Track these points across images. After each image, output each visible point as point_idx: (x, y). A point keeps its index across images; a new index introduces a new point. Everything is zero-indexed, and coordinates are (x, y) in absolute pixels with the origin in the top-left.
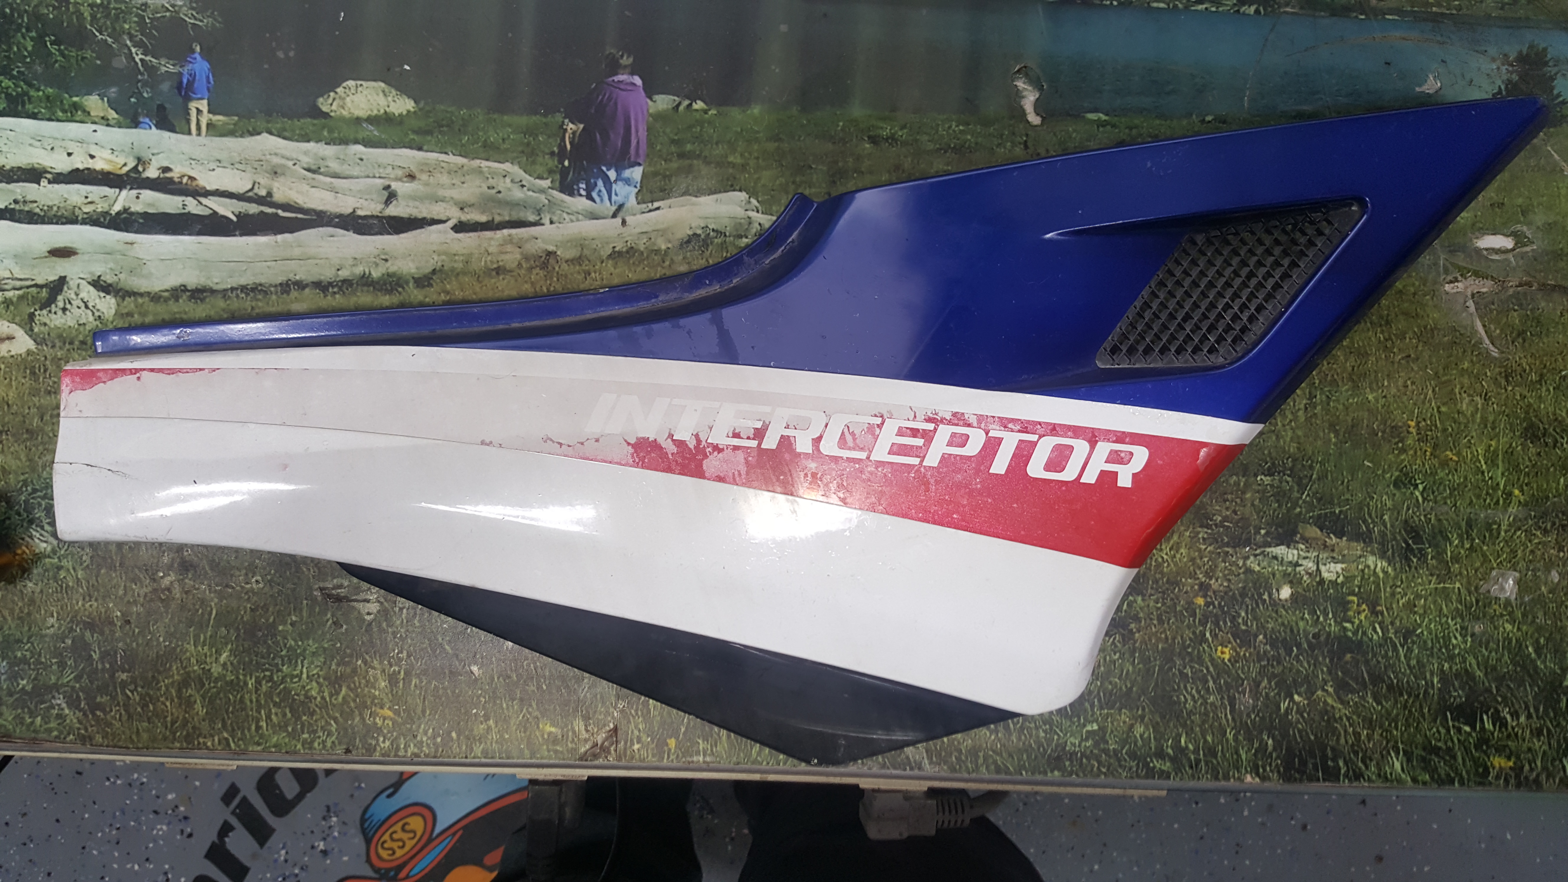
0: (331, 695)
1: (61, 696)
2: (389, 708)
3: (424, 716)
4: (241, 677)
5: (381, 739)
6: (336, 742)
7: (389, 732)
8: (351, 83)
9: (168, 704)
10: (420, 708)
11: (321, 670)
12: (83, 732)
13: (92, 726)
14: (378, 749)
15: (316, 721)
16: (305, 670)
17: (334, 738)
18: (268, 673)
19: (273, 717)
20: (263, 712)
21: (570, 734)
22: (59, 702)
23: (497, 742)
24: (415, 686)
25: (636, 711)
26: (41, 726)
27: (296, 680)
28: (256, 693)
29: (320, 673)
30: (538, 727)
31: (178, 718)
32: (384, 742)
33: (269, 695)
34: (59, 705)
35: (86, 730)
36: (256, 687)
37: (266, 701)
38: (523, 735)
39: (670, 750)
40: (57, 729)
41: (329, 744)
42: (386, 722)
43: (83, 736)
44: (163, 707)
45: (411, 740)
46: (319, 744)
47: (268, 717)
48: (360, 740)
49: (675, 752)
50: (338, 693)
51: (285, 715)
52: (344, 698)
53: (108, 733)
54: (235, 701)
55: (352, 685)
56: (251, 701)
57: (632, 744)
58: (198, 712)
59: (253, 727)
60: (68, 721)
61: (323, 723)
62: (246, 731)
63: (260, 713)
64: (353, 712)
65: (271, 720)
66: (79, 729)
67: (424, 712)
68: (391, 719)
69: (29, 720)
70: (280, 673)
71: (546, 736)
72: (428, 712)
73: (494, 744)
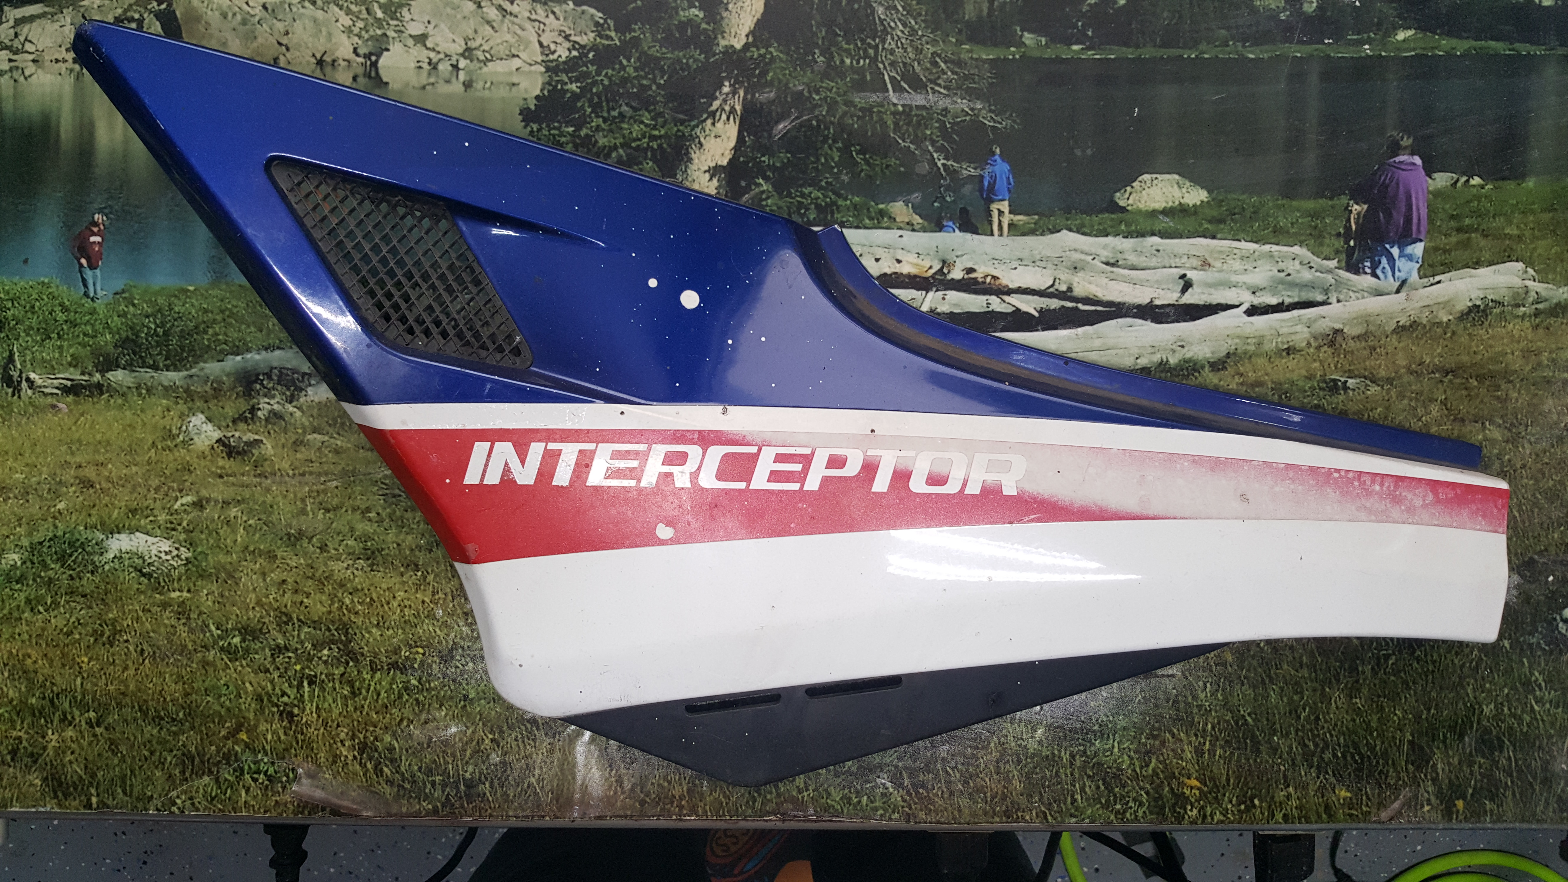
0: (1141, 767)
1: (885, 776)
2: (1196, 779)
3: (1228, 785)
4: (1056, 752)
5: (1189, 807)
6: (1147, 812)
7: (1196, 801)
8: (1146, 177)
9: (987, 780)
10: (1224, 777)
11: (1132, 743)
12: (907, 810)
13: (915, 804)
14: (1186, 817)
15: (1127, 793)
16: (1116, 744)
17: (1144, 808)
18: (1081, 748)
19: (1087, 789)
20: (1077, 785)
21: (1364, 798)
22: (883, 781)
23: (1296, 808)
24: (1220, 756)
25: (1426, 776)
26: (867, 805)
27: (1108, 753)
28: (1071, 767)
29: (1131, 747)
30: (1334, 792)
31: (997, 793)
32: (1191, 810)
33: (1083, 769)
34: (884, 784)
35: (910, 808)
36: (1070, 761)
37: (1080, 775)
38: (1321, 800)
39: (1458, 811)
40: (882, 808)
41: (1140, 814)
42: (1193, 791)
43: (908, 814)
44: (982, 782)
45: (1217, 808)
46: (1131, 814)
47: (1083, 789)
48: (1170, 809)
49: (1464, 812)
50: (1147, 766)
51: (1098, 787)
52: (1153, 770)
53: (931, 810)
54: (1051, 776)
55: (1161, 758)
56: (1066, 776)
57: (1422, 806)
58: (1016, 788)
59: (1069, 801)
60: (892, 800)
61: (1135, 795)
62: (1062, 805)
63: (1075, 786)
64: (1162, 782)
65: (1086, 793)
66: (903, 807)
67: (1228, 780)
68: (1198, 789)
69: (856, 800)
70: (1092, 748)
71: (1342, 801)
72: (1232, 781)
73: (1294, 810)
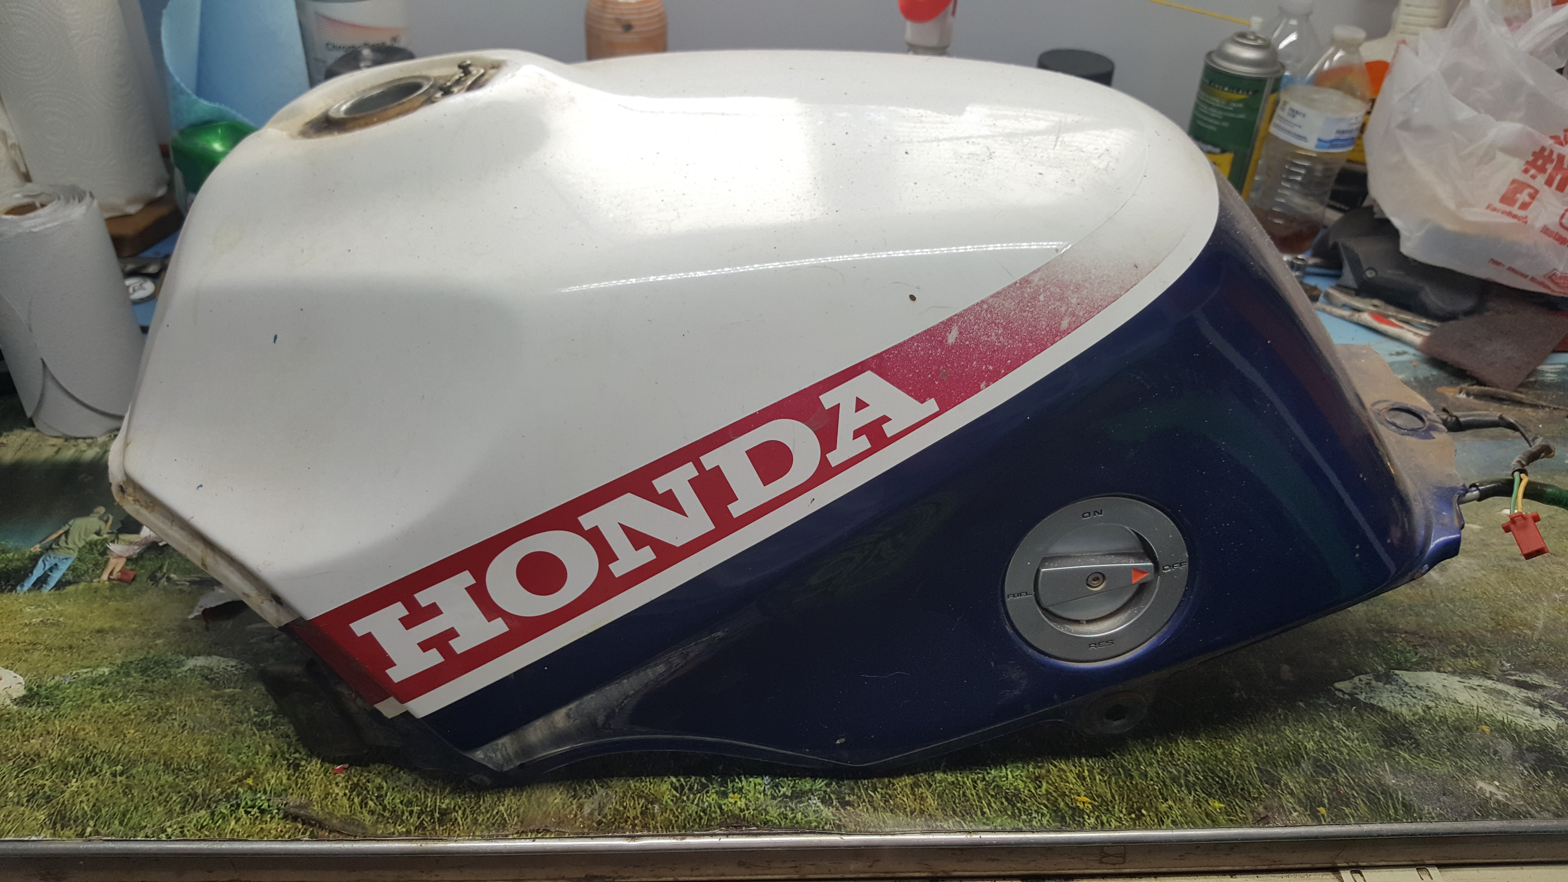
0: (1036, 789)
1: (816, 798)
2: (1085, 796)
3: (1115, 800)
4: (960, 779)
5: (1086, 817)
6: (1051, 821)
7: (1091, 812)
9: (905, 799)
10: (1109, 795)
11: (1022, 772)
12: (838, 822)
13: (845, 817)
14: (1087, 824)
15: (1029, 807)
16: (1009, 772)
17: (1047, 818)
18: (980, 776)
19: (993, 805)
20: (984, 802)
21: (1237, 808)
22: (814, 802)
23: (1181, 816)
24: (1100, 780)
25: (1282, 790)
26: (802, 819)
27: (1005, 779)
28: (975, 789)
29: (1022, 774)
30: (1209, 804)
31: (915, 809)
32: (1089, 819)
33: (986, 790)
34: (815, 804)
35: (840, 821)
36: (974, 785)
37: (984, 794)
38: (1200, 810)
39: (1323, 816)
40: (815, 821)
41: (1045, 822)
42: (1086, 805)
43: (839, 825)
44: (901, 801)
45: (1110, 817)
46: (1037, 823)
47: (989, 805)
48: (1070, 819)
49: (1328, 816)
50: (1040, 787)
51: (1002, 803)
52: (1046, 790)
53: (859, 822)
54: (959, 796)
55: (1050, 782)
56: (972, 795)
57: (1291, 813)
58: (931, 805)
59: (979, 813)
60: (824, 815)
61: (1036, 808)
62: (974, 816)
63: (982, 803)
64: (1057, 799)
65: (992, 807)
66: (834, 820)
67: (1113, 797)
68: (1089, 803)
69: (791, 816)
70: (990, 775)
71: (1218, 810)
72: (1117, 798)
73: (1179, 817)
